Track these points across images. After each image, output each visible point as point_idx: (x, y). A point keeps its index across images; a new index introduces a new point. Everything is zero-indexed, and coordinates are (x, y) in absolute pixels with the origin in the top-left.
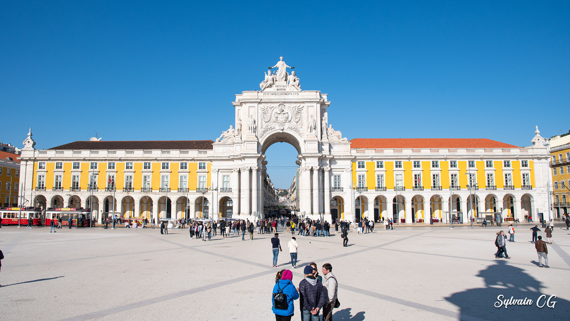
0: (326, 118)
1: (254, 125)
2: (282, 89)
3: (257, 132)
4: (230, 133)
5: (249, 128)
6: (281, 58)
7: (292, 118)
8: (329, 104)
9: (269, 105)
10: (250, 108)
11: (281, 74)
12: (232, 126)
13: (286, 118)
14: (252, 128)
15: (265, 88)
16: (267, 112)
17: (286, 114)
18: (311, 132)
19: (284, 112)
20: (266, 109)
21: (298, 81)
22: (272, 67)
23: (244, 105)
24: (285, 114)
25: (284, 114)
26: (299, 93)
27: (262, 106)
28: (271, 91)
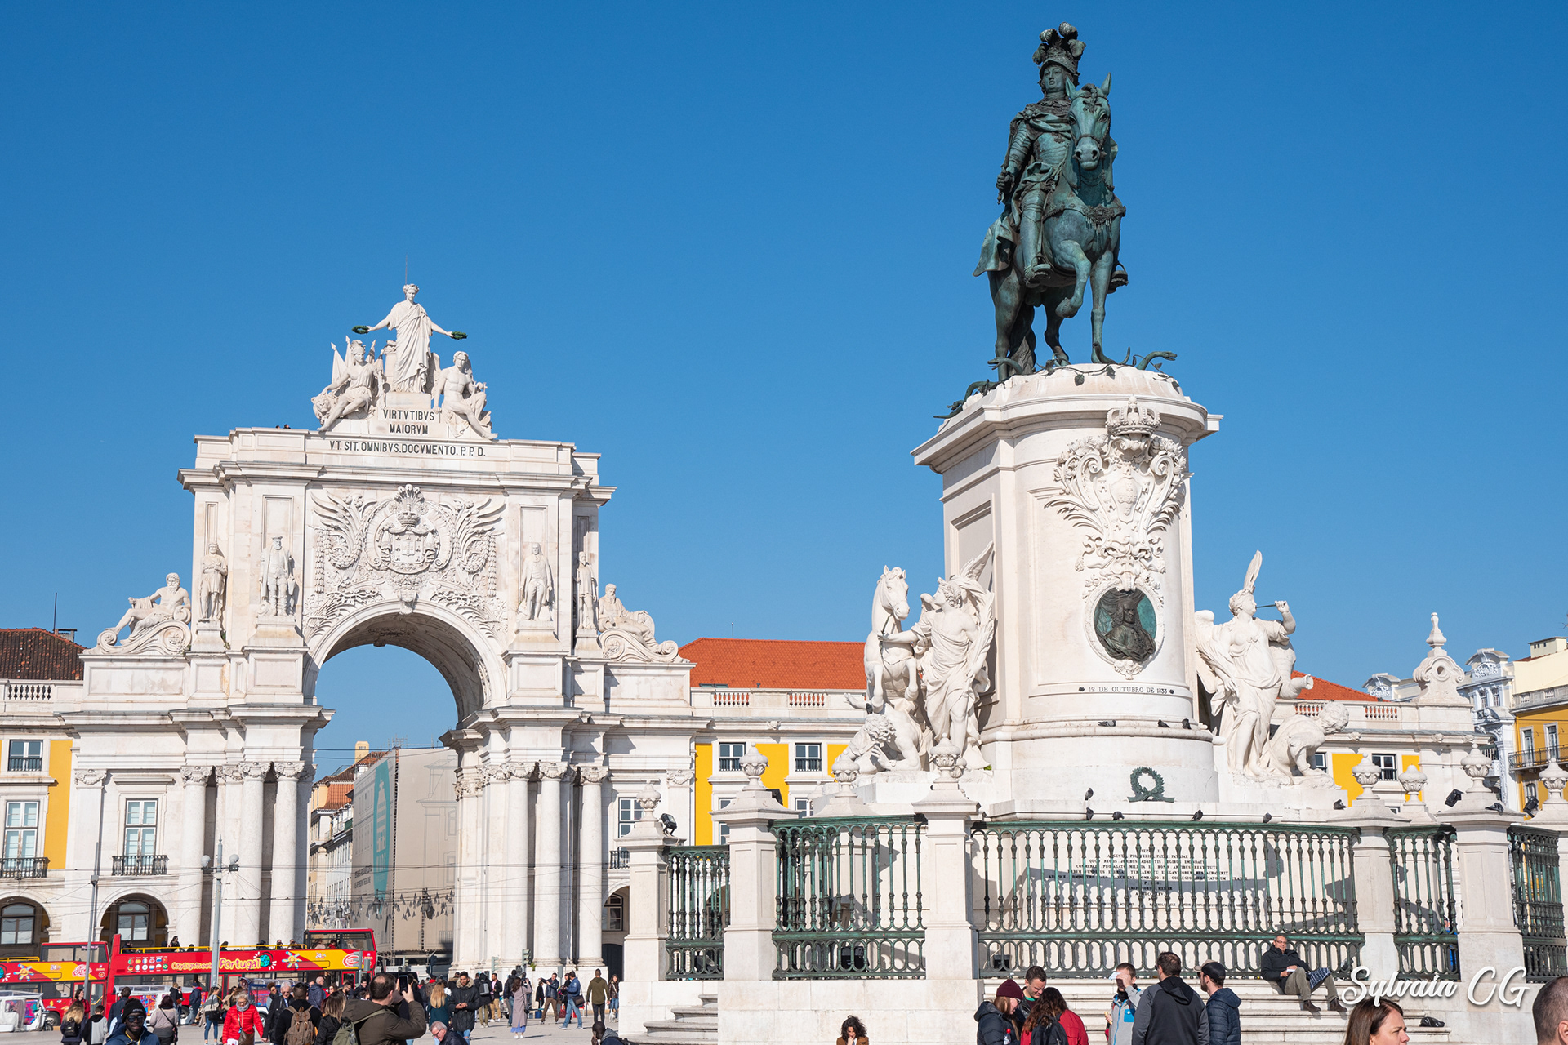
0: (592, 556)
1: (290, 581)
2: (413, 428)
3: (298, 609)
4: (168, 607)
5: (263, 593)
6: (410, 290)
7: (455, 556)
8: (609, 496)
9: (354, 493)
10: (270, 503)
11: (407, 360)
12: (176, 575)
13: (429, 553)
14: (277, 592)
15: (339, 419)
16: (345, 522)
17: (430, 534)
18: (532, 617)
19: (417, 529)
20: (342, 513)
21: (481, 396)
22: (371, 328)
23: (241, 487)
24: (426, 535)
25: (420, 535)
26: (487, 450)
27: (322, 494)
28: (365, 433)
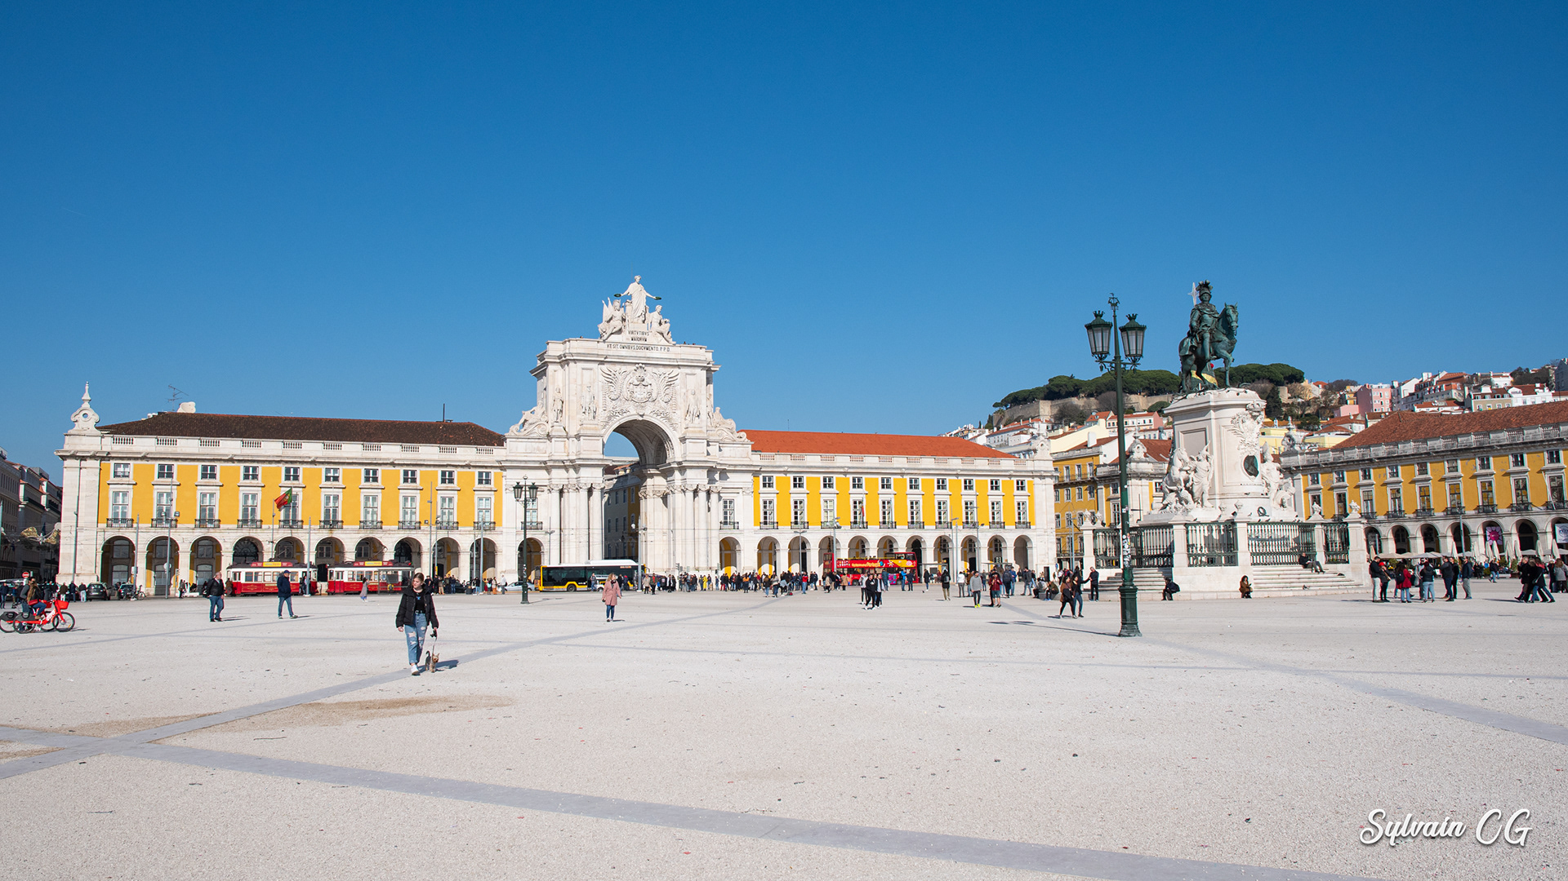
0: (710, 395)
1: (594, 405)
2: (640, 339)
3: (597, 417)
5: (583, 410)
6: (638, 278)
7: (659, 395)
8: (715, 368)
9: (617, 367)
10: (584, 372)
11: (636, 309)
12: (541, 401)
13: (648, 393)
14: (589, 410)
15: (610, 335)
16: (614, 380)
17: (649, 385)
18: (692, 422)
19: (643, 383)
20: (613, 376)
21: (668, 325)
22: (620, 295)
23: (571, 364)
25: (645, 386)
26: (671, 348)
27: (605, 367)
28: (621, 341)
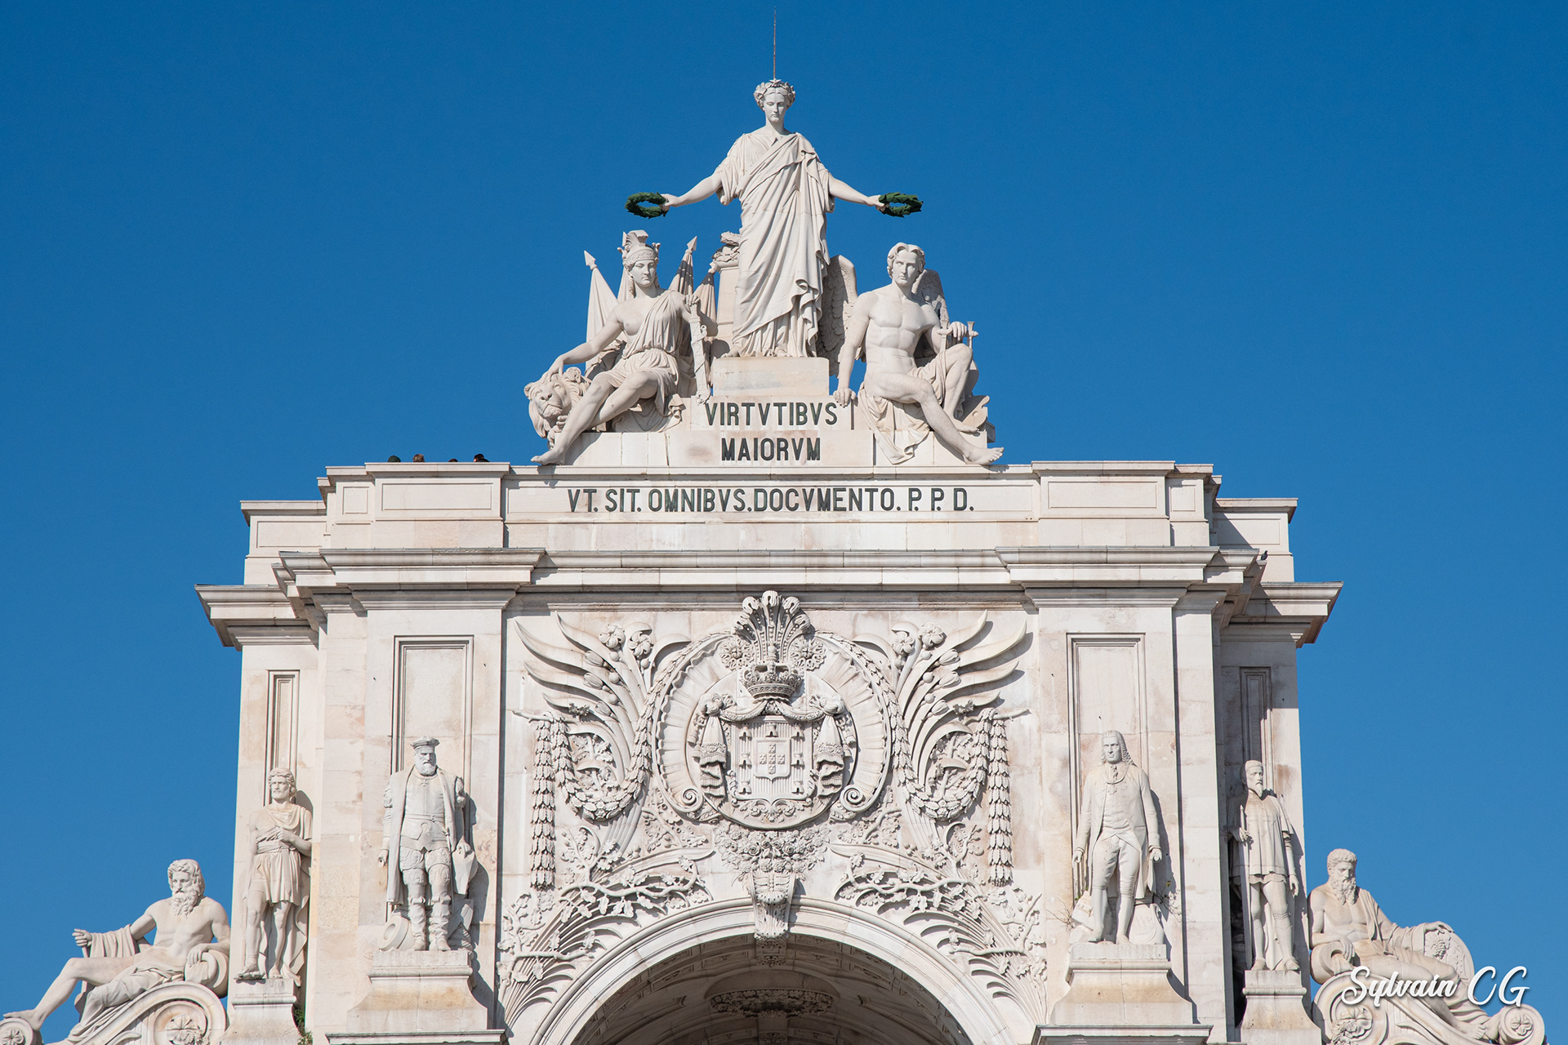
0: (1283, 772)
1: (458, 857)
2: (780, 448)
3: (487, 934)
4: (171, 951)
5: (390, 895)
6: (770, 95)
7: (899, 776)
8: (1321, 610)
9: (629, 622)
10: (414, 657)
11: (766, 275)
12: (191, 864)
13: (827, 770)
14: (426, 889)
15: (587, 433)
16: (608, 699)
17: (829, 722)
18: (1109, 933)
19: (799, 708)
20: (598, 674)
21: (962, 352)
22: (671, 200)
23: (341, 621)
24: (817, 722)
25: (803, 724)
26: (978, 494)
27: (548, 630)
28: (657, 465)
